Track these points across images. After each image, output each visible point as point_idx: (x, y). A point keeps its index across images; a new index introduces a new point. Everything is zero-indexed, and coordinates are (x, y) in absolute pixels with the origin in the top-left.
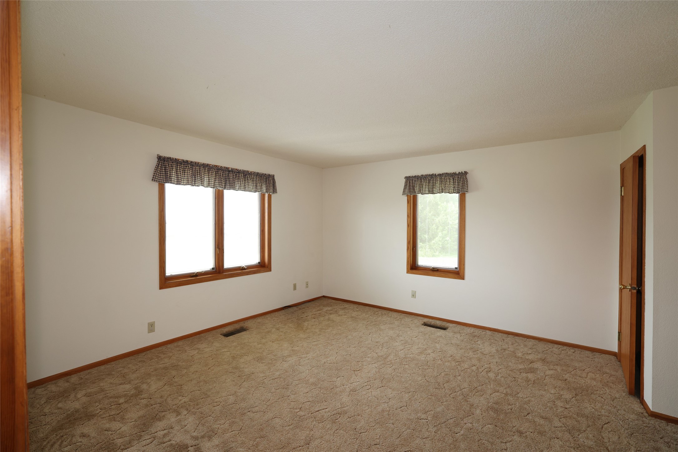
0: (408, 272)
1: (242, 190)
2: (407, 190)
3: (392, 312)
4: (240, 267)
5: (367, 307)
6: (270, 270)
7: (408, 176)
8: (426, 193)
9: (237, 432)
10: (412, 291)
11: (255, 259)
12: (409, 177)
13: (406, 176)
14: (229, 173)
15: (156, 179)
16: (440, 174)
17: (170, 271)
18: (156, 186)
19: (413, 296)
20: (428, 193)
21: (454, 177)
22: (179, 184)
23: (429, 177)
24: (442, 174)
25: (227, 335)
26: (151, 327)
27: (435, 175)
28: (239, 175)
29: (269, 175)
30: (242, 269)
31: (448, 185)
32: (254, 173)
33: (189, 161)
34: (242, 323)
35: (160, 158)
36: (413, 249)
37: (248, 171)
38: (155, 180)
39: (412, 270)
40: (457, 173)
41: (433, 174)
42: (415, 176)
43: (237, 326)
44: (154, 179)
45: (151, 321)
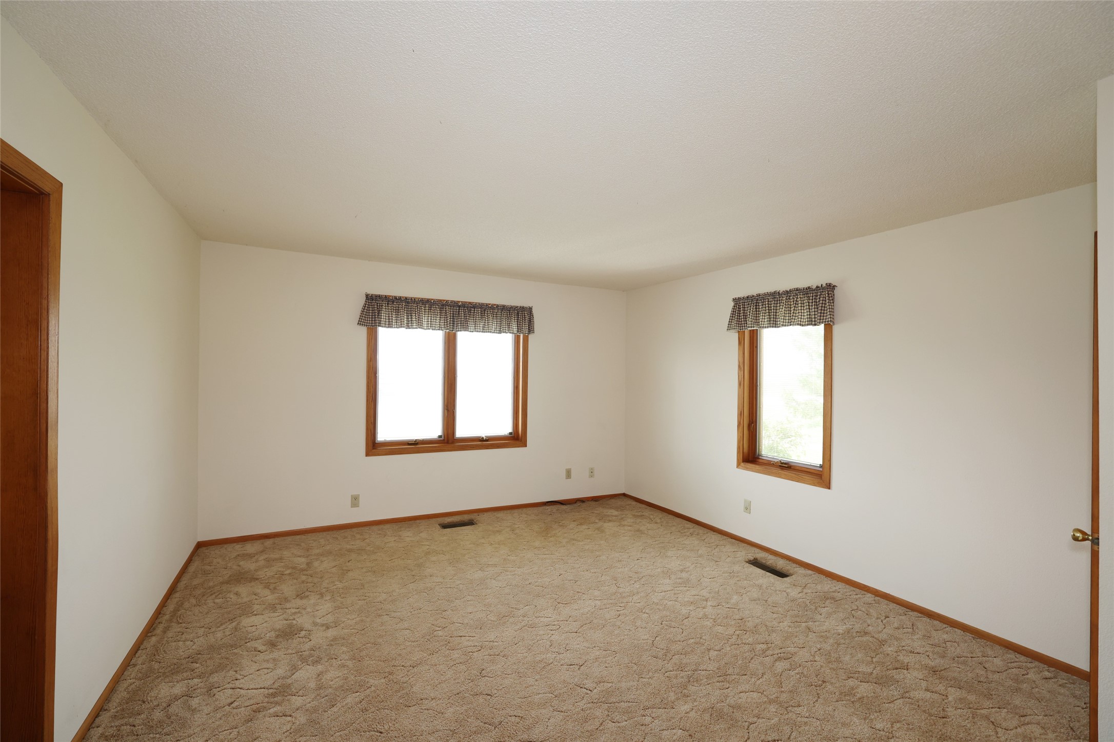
0: (738, 466)
1: (477, 331)
2: (734, 322)
3: (715, 533)
4: (480, 437)
5: (678, 520)
6: (525, 445)
7: (737, 297)
8: (765, 326)
9: (356, 631)
10: (745, 501)
11: (505, 428)
12: (739, 299)
13: (734, 297)
14: (459, 309)
15: (362, 323)
16: (787, 292)
17: (384, 434)
18: (363, 331)
19: (747, 509)
20: (767, 326)
21: (809, 295)
22: (390, 327)
23: (769, 298)
24: (790, 291)
25: (445, 526)
26: (355, 501)
27: (779, 293)
28: (474, 310)
29: (523, 308)
30: (481, 440)
31: (800, 311)
32: (498, 306)
33: (403, 297)
34: (475, 514)
35: (367, 296)
36: (749, 426)
37: (487, 305)
38: (360, 324)
39: (745, 463)
40: (814, 287)
41: (775, 292)
42: (747, 297)
43: (466, 518)
44: (360, 322)
45: (355, 493)
